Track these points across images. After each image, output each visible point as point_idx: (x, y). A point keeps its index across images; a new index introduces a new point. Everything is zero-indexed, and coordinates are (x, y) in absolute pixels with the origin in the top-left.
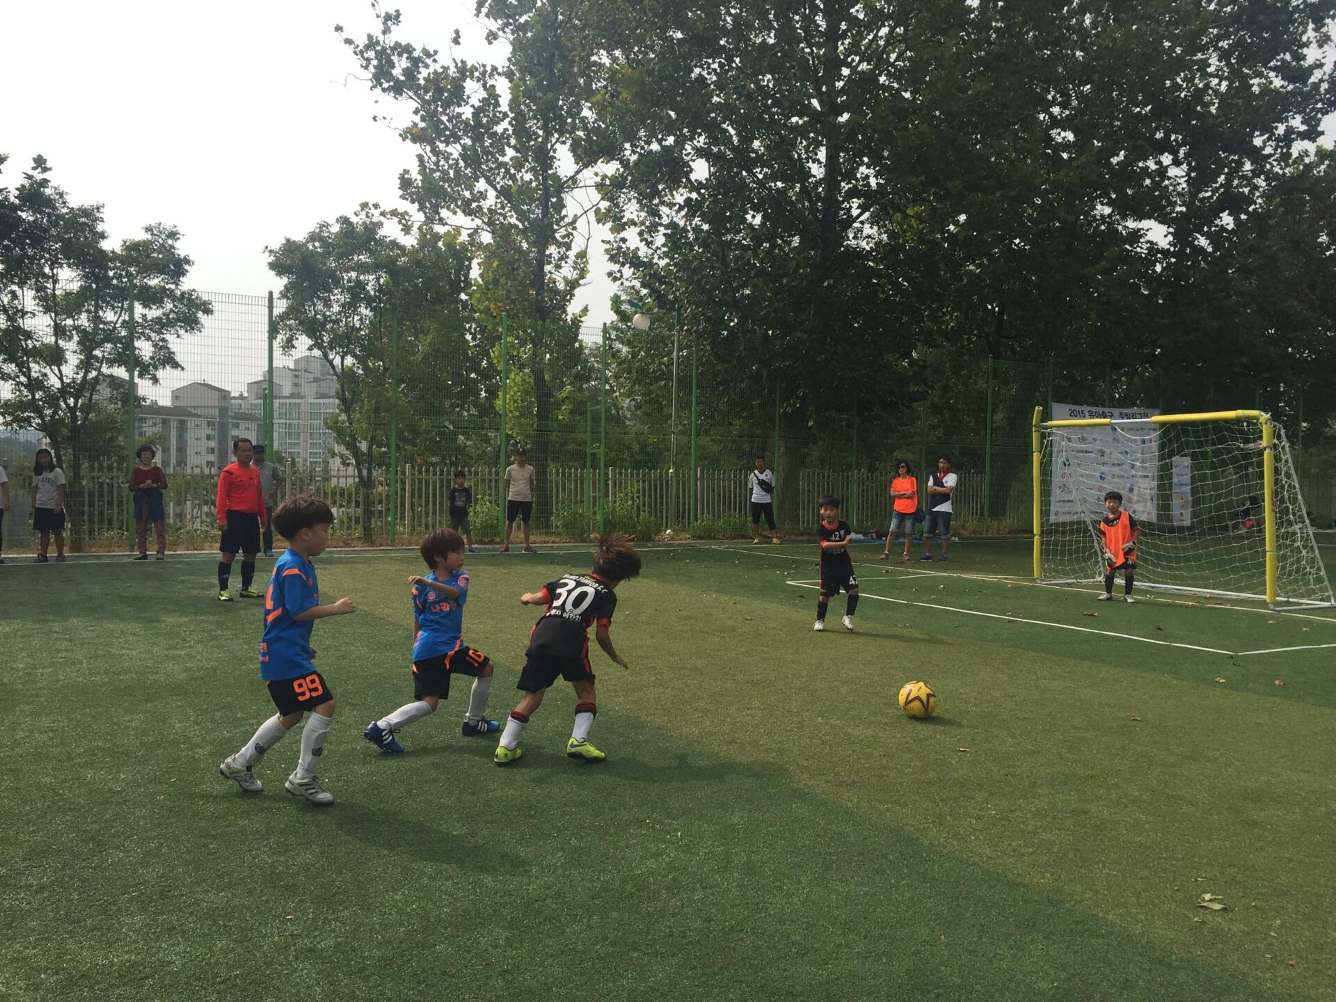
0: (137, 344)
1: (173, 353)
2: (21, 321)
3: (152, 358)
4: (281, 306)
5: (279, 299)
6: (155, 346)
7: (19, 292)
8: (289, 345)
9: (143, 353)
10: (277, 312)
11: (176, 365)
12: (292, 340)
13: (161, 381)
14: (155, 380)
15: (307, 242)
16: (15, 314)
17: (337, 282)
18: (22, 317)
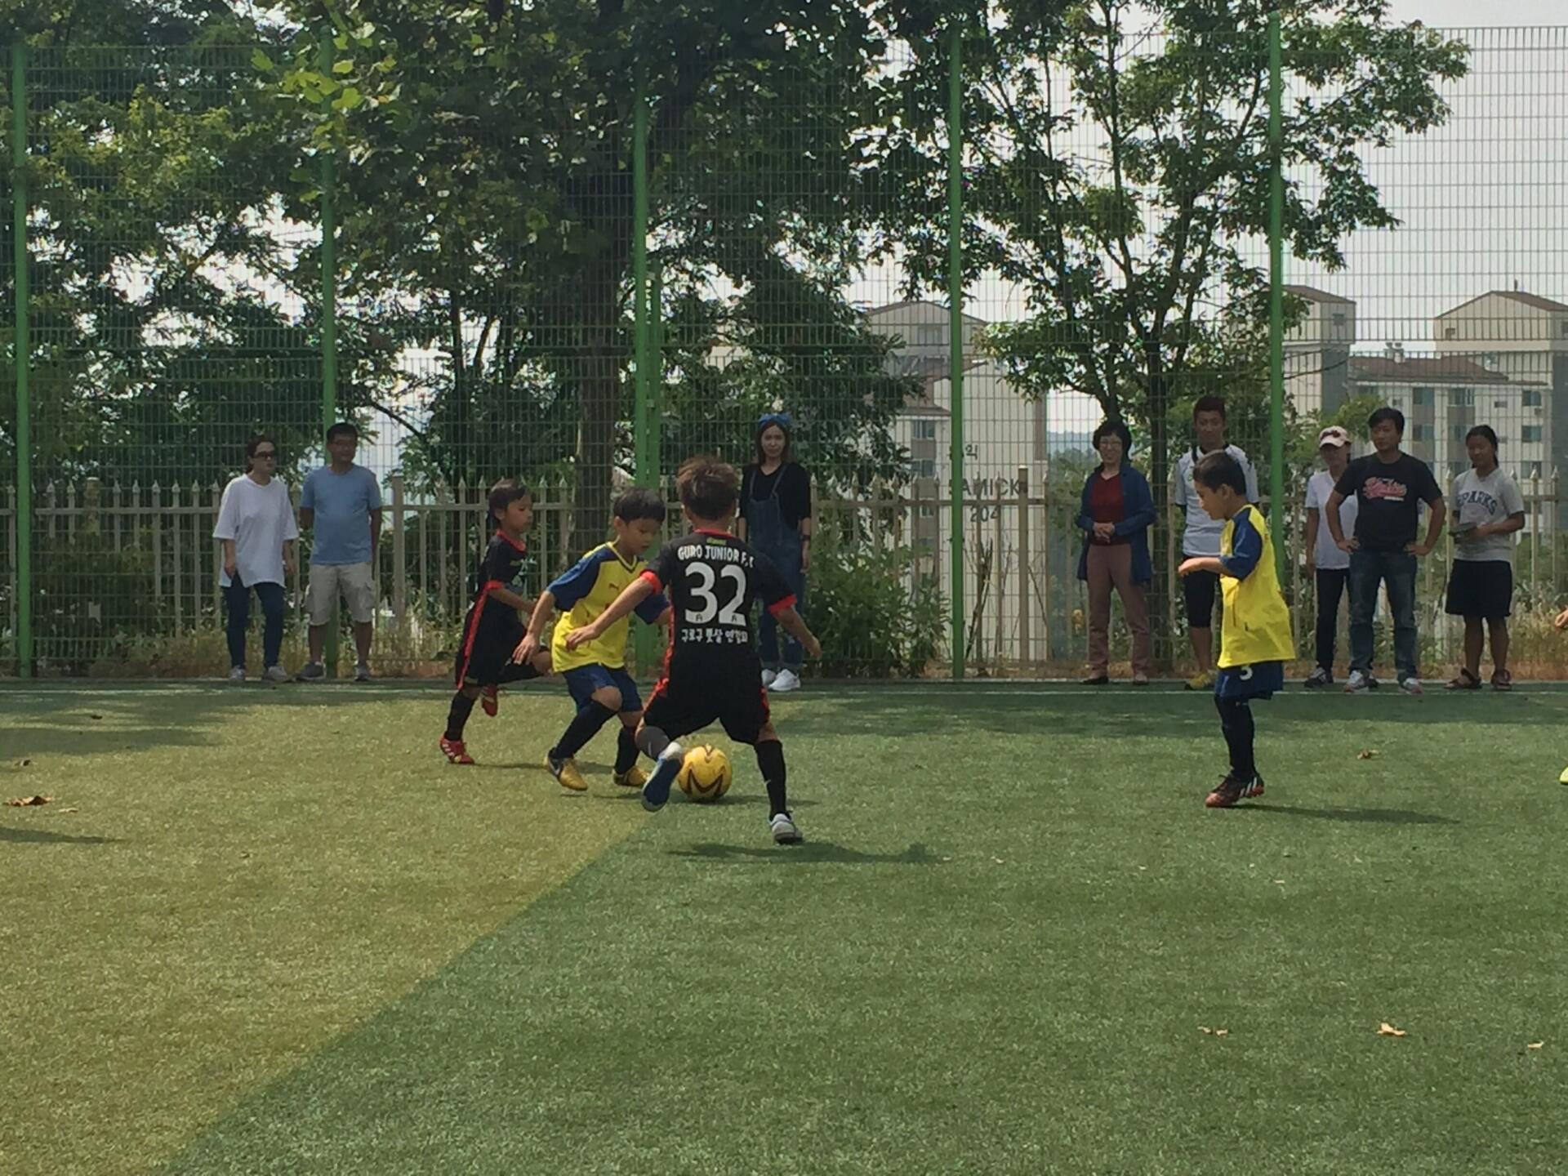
0: (1289, 172)
1: (1374, 189)
2: (1044, 140)
3: (1323, 205)
6: (1333, 173)
7: (1040, 74)
9: (1301, 194)
11: (1382, 218)
13: (1348, 259)
14: (1334, 259)
16: (1033, 124)
18: (1046, 131)
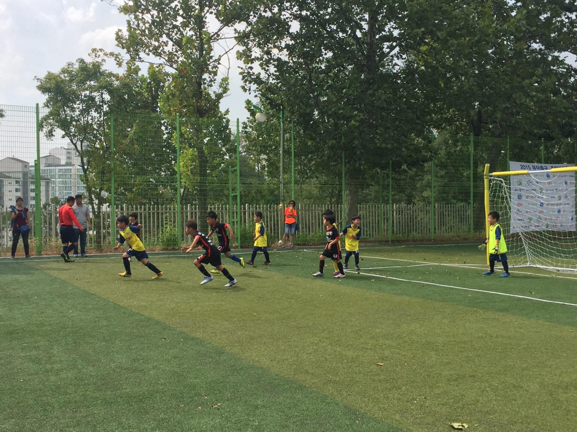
4: (45, 112)
5: (43, 107)
8: (50, 134)
10: (41, 115)
12: (52, 132)
15: (60, 74)
17: (78, 98)
